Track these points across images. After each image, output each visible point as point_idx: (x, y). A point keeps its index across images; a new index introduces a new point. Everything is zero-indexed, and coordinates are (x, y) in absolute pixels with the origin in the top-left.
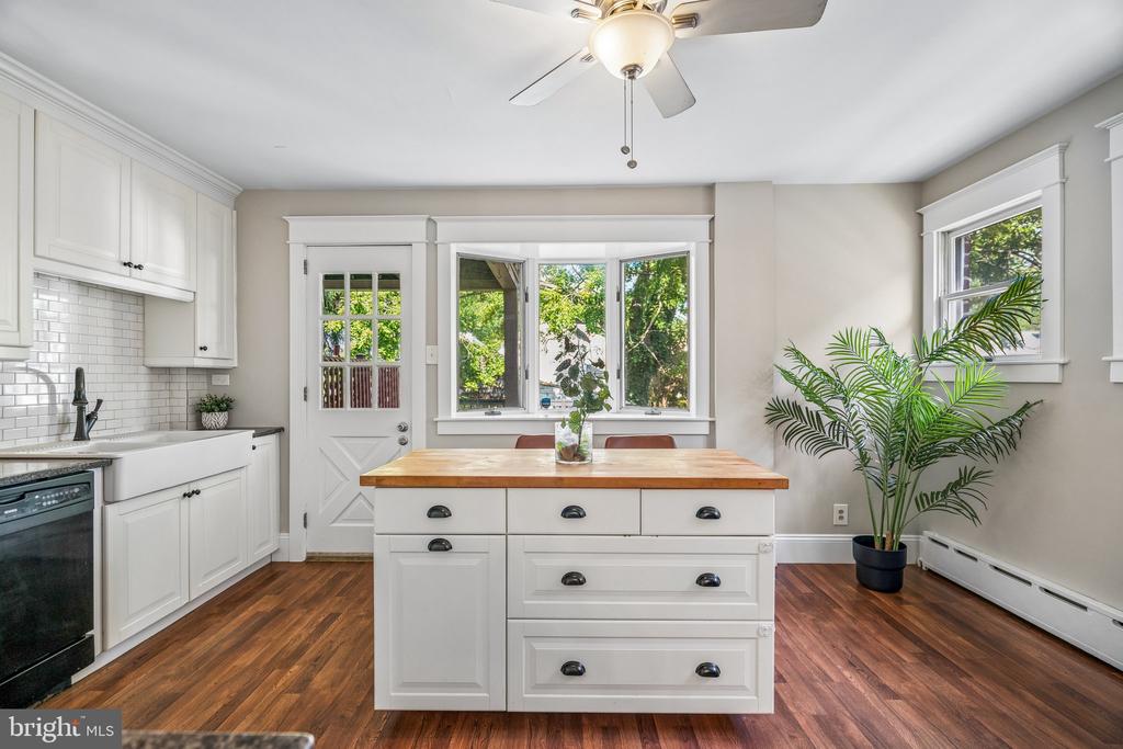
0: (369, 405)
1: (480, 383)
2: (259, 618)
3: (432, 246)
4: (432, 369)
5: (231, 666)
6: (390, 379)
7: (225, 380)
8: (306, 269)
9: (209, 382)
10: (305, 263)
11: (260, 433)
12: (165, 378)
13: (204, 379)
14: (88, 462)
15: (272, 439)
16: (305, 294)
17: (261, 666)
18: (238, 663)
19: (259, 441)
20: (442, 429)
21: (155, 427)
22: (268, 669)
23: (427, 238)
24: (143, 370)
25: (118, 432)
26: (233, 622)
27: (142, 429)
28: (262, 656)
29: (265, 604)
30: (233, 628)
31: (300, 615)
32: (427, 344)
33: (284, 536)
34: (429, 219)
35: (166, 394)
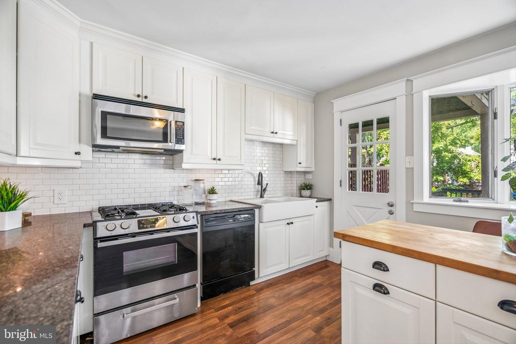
0: (371, 190)
1: (470, 179)
2: (313, 285)
3: (410, 96)
4: (410, 171)
5: (295, 303)
6: (384, 176)
7: (309, 176)
8: (341, 123)
9: (305, 178)
10: (341, 121)
11: (320, 200)
12: (290, 175)
13: (303, 176)
14: (254, 206)
15: (326, 204)
16: (341, 135)
17: (305, 309)
18: (298, 303)
19: (319, 204)
20: (416, 208)
21: (286, 195)
22: (308, 312)
23: (406, 92)
24: (282, 172)
25: (274, 195)
26: (303, 283)
27: (282, 195)
28: (307, 305)
29: (316, 279)
30: (302, 286)
31: (329, 291)
32: (407, 155)
33: (331, 249)
34: (408, 80)
35: (290, 182)
